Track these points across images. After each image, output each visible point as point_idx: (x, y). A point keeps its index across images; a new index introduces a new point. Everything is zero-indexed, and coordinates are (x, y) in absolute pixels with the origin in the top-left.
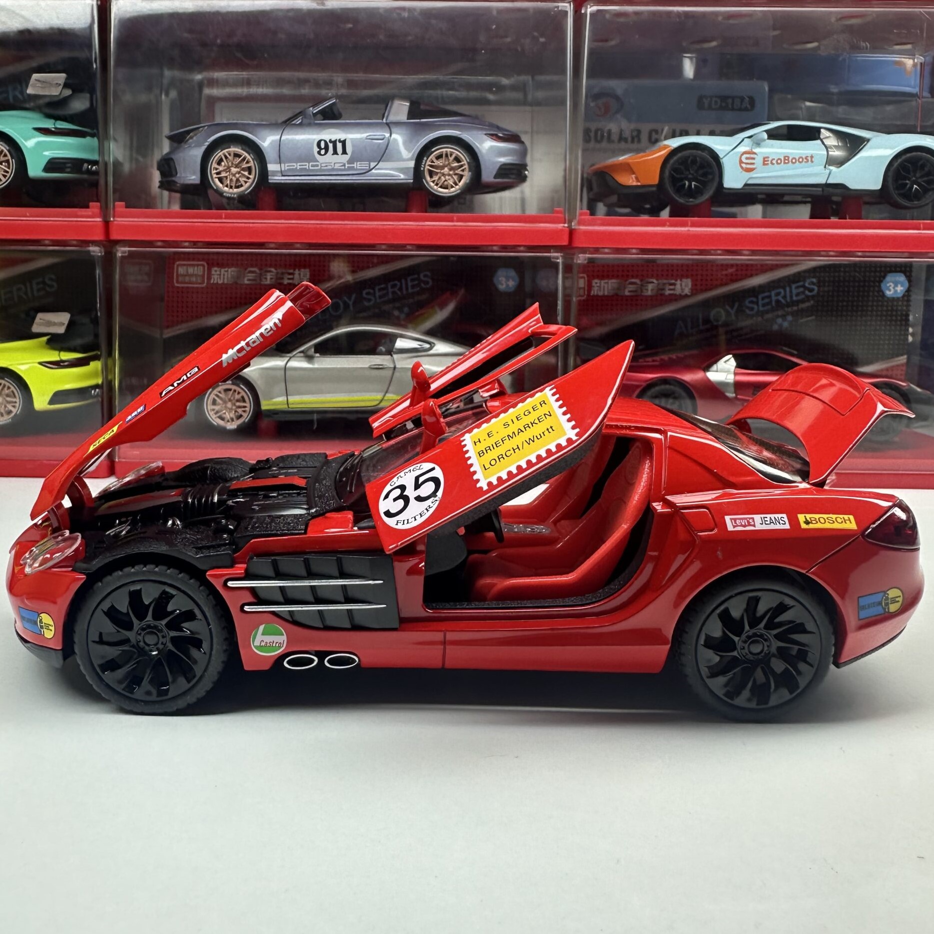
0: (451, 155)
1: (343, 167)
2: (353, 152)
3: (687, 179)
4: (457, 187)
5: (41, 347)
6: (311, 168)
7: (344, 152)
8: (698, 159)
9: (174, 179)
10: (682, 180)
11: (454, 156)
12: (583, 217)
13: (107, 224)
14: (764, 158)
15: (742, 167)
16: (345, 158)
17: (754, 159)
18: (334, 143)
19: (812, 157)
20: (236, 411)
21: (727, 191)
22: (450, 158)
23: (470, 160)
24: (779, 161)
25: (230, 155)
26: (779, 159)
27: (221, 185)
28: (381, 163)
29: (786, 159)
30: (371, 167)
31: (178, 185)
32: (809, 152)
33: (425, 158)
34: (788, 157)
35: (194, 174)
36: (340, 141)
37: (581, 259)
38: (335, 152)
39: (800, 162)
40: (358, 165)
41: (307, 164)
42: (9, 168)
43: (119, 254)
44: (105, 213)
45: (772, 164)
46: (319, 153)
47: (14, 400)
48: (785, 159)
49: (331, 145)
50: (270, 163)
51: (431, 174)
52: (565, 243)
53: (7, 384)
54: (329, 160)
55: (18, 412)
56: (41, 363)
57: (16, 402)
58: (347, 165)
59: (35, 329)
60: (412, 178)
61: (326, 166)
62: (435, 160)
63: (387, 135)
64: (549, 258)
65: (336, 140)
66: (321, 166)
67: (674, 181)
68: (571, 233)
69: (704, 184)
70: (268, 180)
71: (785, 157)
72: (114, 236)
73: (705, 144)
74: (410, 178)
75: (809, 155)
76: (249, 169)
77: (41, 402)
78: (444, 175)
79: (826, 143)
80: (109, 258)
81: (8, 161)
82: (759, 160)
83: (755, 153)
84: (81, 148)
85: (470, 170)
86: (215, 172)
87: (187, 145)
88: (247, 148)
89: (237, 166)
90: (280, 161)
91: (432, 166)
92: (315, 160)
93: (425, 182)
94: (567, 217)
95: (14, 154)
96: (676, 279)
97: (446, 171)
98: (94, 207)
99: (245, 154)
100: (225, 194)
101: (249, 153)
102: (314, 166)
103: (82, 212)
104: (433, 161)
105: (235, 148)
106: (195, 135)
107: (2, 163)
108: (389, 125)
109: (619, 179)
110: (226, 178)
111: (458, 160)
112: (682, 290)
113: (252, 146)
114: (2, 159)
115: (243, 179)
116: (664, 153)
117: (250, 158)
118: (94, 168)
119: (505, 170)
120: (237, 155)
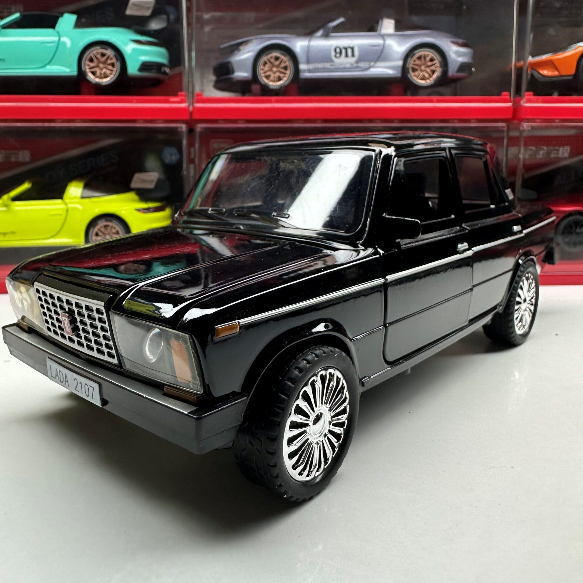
1: (352, 66)
2: (360, 54)
4: (431, 79)
6: (329, 67)
7: (353, 55)
9: (231, 76)
11: (429, 57)
18: (346, 49)
22: (426, 58)
23: (440, 59)
25: (272, 58)
27: (267, 81)
28: (377, 63)
30: (371, 66)
31: (235, 81)
35: (248, 72)
36: (350, 48)
38: (347, 55)
41: (326, 64)
42: (114, 68)
43: (198, 129)
46: (336, 56)
49: (344, 51)
50: (301, 64)
52: (510, 116)
54: (342, 61)
56: (138, 210)
58: (355, 64)
59: (133, 185)
60: (401, 73)
61: (340, 65)
62: (416, 60)
65: (348, 47)
66: (337, 65)
70: (300, 76)
72: (196, 117)
76: (286, 68)
78: (422, 71)
80: (192, 132)
81: (113, 63)
84: (160, 55)
85: (441, 66)
86: (262, 72)
87: (241, 52)
88: (283, 53)
89: (278, 66)
90: (308, 62)
91: (414, 64)
92: (332, 61)
93: (409, 76)
94: (512, 98)
95: (119, 58)
96: (560, 147)
97: (423, 68)
98: (182, 95)
99: (282, 57)
100: (272, 87)
101: (285, 56)
102: (332, 65)
103: (173, 99)
104: (414, 61)
105: (275, 54)
106: (246, 44)
107: (109, 64)
108: (383, 36)
109: (541, 72)
110: (270, 76)
111: (432, 60)
112: (563, 154)
113: (289, 52)
114: (109, 62)
115: (281, 75)
116: (579, 52)
117: (286, 60)
118: (167, 70)
119: (463, 67)
120: (277, 58)
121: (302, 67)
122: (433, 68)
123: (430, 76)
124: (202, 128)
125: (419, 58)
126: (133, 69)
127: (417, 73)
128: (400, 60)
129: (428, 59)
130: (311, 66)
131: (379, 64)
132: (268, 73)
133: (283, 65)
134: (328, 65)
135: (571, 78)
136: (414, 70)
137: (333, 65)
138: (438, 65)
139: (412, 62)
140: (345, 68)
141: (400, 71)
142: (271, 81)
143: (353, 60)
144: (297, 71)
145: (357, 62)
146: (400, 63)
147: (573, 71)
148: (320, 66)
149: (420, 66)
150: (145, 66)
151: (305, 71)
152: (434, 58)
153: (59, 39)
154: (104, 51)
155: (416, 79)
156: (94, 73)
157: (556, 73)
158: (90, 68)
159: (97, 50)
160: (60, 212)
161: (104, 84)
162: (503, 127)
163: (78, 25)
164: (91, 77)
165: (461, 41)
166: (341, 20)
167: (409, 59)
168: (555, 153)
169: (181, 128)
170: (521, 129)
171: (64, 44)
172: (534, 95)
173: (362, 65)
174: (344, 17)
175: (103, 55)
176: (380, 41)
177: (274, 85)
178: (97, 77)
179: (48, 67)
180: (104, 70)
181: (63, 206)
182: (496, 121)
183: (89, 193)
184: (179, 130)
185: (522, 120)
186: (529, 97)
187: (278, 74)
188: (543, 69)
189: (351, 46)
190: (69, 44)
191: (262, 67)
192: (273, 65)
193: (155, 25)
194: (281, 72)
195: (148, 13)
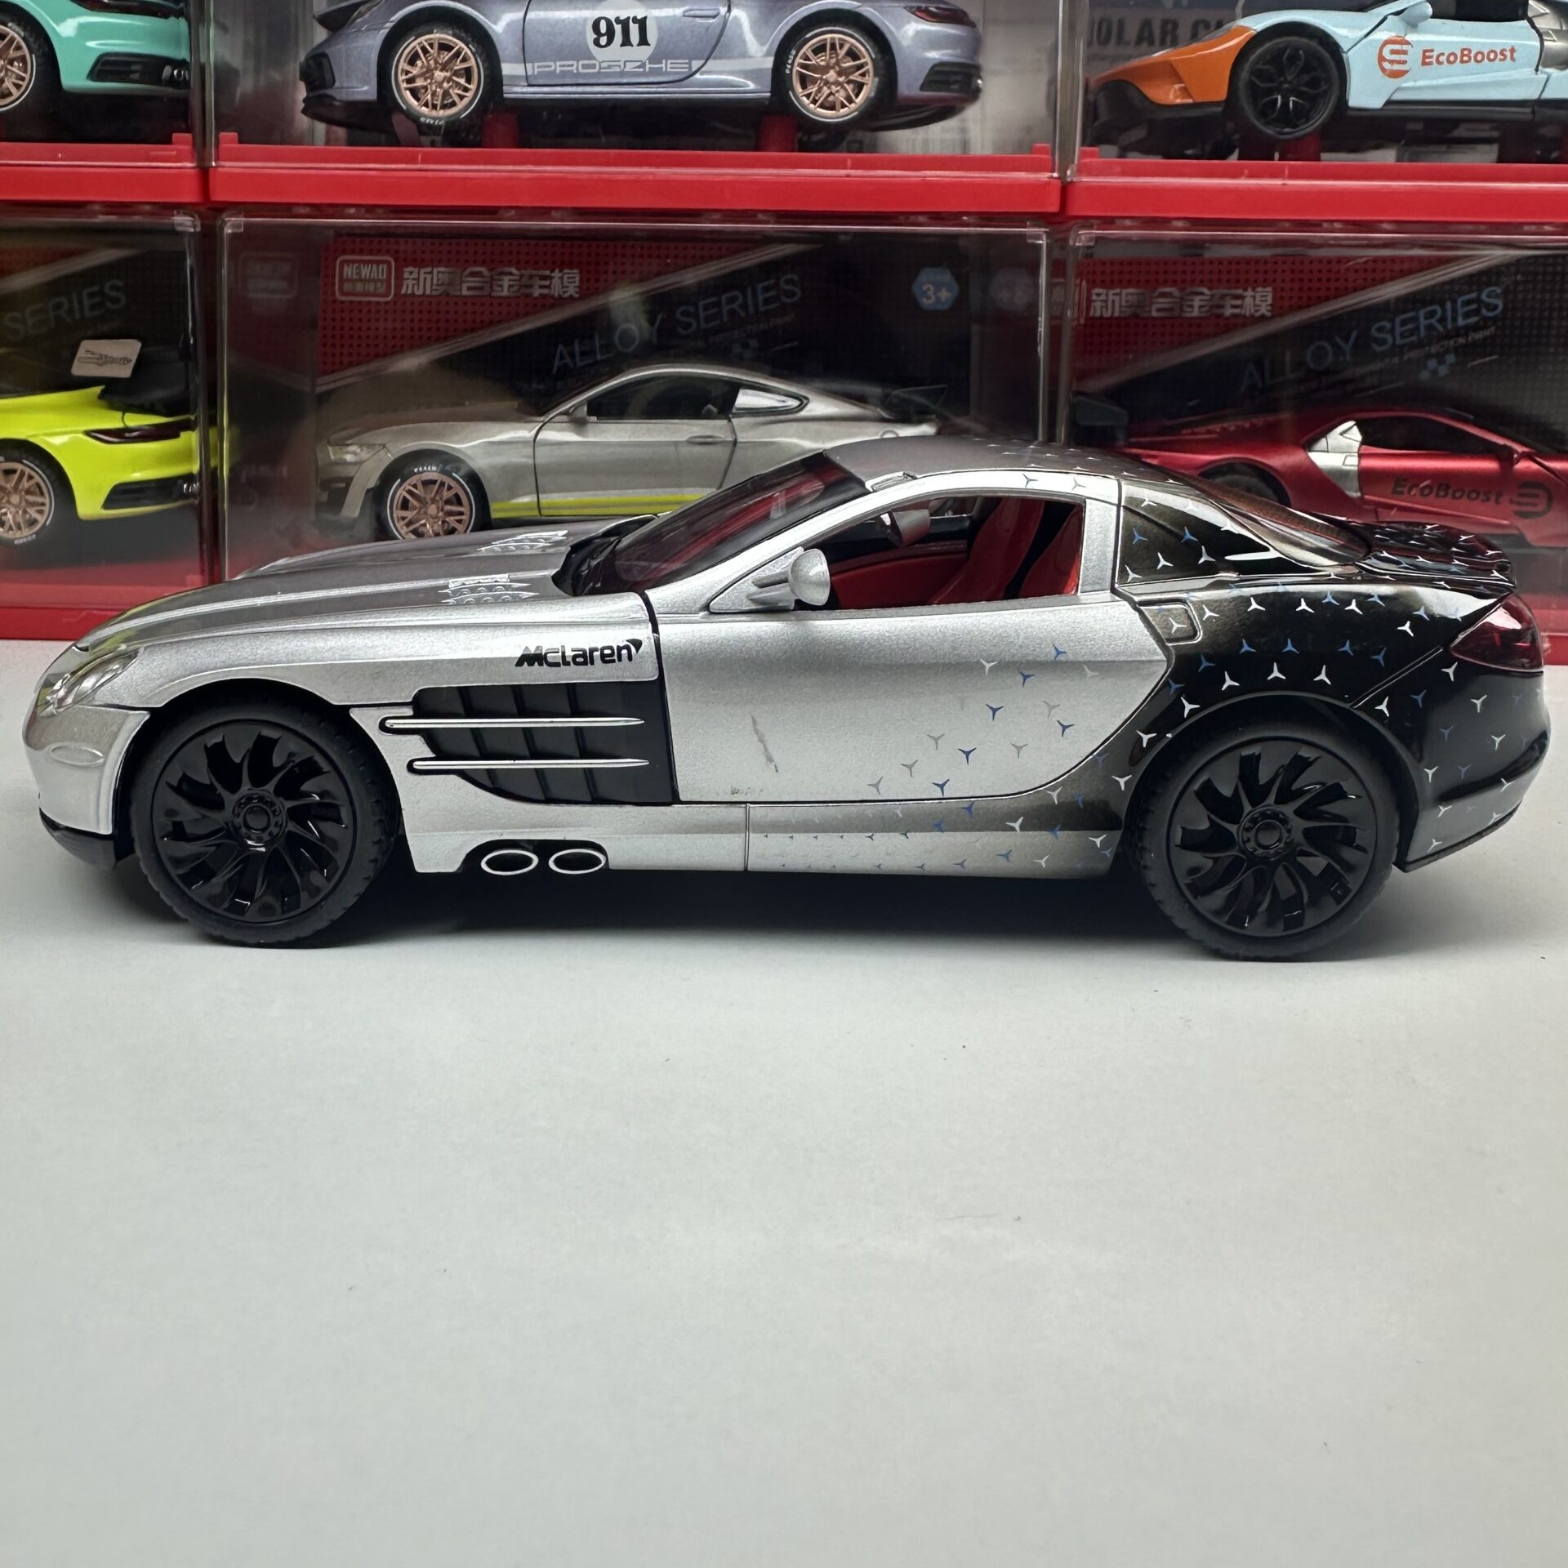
0: (841, 46)
1: (642, 70)
2: (660, 40)
3: (1278, 90)
4: (853, 106)
5: (89, 404)
6: (581, 70)
7: (643, 41)
8: (1301, 52)
9: (330, 92)
10: (1270, 92)
11: (846, 47)
12: (1087, 160)
13: (204, 173)
14: (1425, 51)
15: (1383, 70)
16: (644, 53)
17: (1405, 52)
18: (625, 24)
19: (1513, 50)
20: (444, 522)
21: (1351, 113)
22: (839, 51)
23: (875, 54)
24: (1452, 58)
25: (431, 45)
26: (1453, 54)
27: (414, 102)
28: (710, 62)
29: (1465, 55)
30: (694, 69)
31: (337, 103)
32: (1508, 42)
33: (794, 52)
34: (1470, 51)
35: (366, 82)
36: (635, 20)
37: (1082, 238)
38: (626, 42)
39: (1490, 60)
40: (669, 66)
41: (575, 63)
42: (25, 71)
43: (228, 231)
44: (200, 152)
45: (1439, 63)
46: (597, 43)
47: (40, 499)
48: (1463, 55)
49: (618, 28)
50: (506, 62)
51: (804, 81)
52: (1054, 208)
53: (28, 471)
54: (615, 53)
55: (48, 523)
56: (88, 433)
57: (43, 504)
58: (648, 66)
59: (79, 369)
60: (769, 89)
61: (609, 67)
62: (811, 55)
63: (723, 10)
64: (1023, 236)
65: (629, 18)
66: (600, 68)
67: (1255, 92)
68: (1066, 189)
69: (1312, 101)
70: (502, 92)
71: (1463, 50)
72: (220, 195)
73: (1317, 25)
74: (765, 89)
75: (1508, 48)
76: (467, 74)
77: (89, 504)
78: (827, 83)
79: (1537, 25)
80: (209, 236)
81: (23, 59)
82: (1414, 57)
83: (1408, 43)
84: (160, 36)
85: (877, 74)
86: (402, 79)
88: (462, 33)
89: (445, 68)
90: (525, 58)
91: (803, 66)
92: (589, 56)
93: (791, 94)
95: (36, 44)
96: (1245, 288)
97: (831, 75)
98: (179, 142)
99: (458, 43)
100: (424, 120)
101: (466, 43)
102: (584, 66)
103: (158, 151)
104: (806, 57)
105: (438, 36)
107: (11, 62)
109: (1150, 92)
110: (423, 90)
111: (853, 55)
112: (1256, 307)
113: (472, 28)
114: (13, 54)
115: (455, 91)
116: (1239, 42)
117: (467, 51)
119: (940, 75)
120: (445, 47)
121: (507, 69)
122: (855, 77)
123: (850, 101)
124: (236, 226)
125: (820, 50)
126: (74, 76)
127: (813, 89)
128: (767, 54)
129: (842, 53)
130: (533, 69)
131: (711, 64)
132: (419, 83)
133: (459, 66)
134: (576, 66)
135: (1218, 109)
136: (807, 82)
137: (593, 66)
138: (870, 67)
139: (801, 61)
140: (622, 74)
141: (768, 80)
144: (494, 79)
145: (654, 59)
147: (1222, 95)
148: (559, 66)
149: (825, 69)
150: (106, 67)
151: (515, 79)
152: (859, 50)
155: (812, 107)
157: (1185, 98)
162: (1037, 237)
169: (184, 225)
170: (1071, 243)
177: (433, 117)
182: (1022, 220)
184: (178, 230)
185: (1074, 222)
187: (445, 87)
188: (1156, 86)
189: (639, 17)
191: (404, 66)
192: (434, 65)
194: (455, 85)
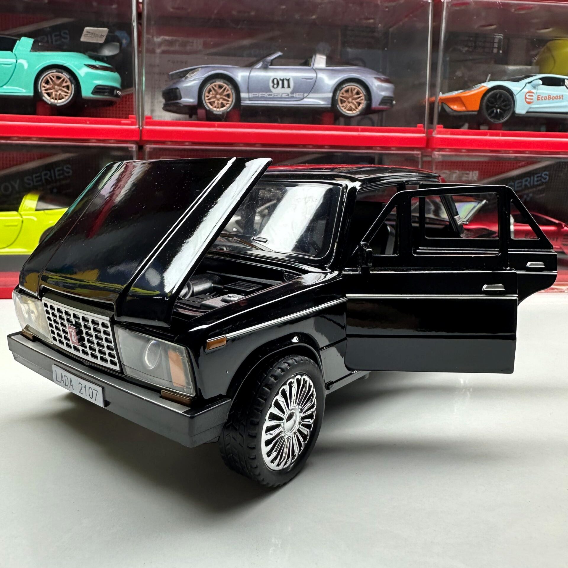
0: (354, 90)
1: (287, 96)
2: (295, 87)
3: (495, 107)
4: (357, 110)
7: (289, 86)
10: (492, 107)
13: (140, 130)
14: (538, 96)
15: (526, 100)
17: (532, 96)
18: (283, 81)
19: (562, 96)
23: (365, 93)
24: (546, 98)
25: (216, 87)
27: (211, 107)
29: (549, 97)
30: (304, 97)
31: (181, 105)
32: (561, 93)
34: (550, 96)
35: (194, 98)
36: (286, 79)
37: (436, 155)
38: (283, 87)
42: (68, 89)
43: (148, 149)
45: (542, 99)
46: (273, 87)
49: (280, 82)
50: (242, 92)
52: (424, 145)
54: (279, 91)
58: (290, 95)
60: (330, 104)
61: (277, 95)
64: (413, 154)
65: (284, 79)
66: (274, 95)
67: (488, 108)
68: (428, 139)
69: (504, 111)
70: (241, 103)
72: (145, 138)
73: (507, 86)
76: (228, 96)
78: (349, 102)
81: (68, 86)
82: (535, 97)
83: (533, 93)
84: (113, 79)
85: (365, 100)
86: (206, 98)
87: (187, 80)
88: (227, 82)
89: (221, 94)
90: (249, 91)
91: (342, 97)
92: (270, 91)
93: (338, 106)
94: (426, 130)
95: (73, 81)
96: (470, 171)
97: (350, 100)
98: (132, 118)
99: (225, 85)
100: (215, 112)
101: (228, 85)
102: (269, 95)
103: (123, 121)
104: (343, 94)
105: (219, 82)
106: (193, 73)
107: (64, 87)
108: (315, 70)
109: (452, 107)
110: (214, 102)
111: (358, 93)
112: (473, 177)
113: (231, 81)
114: (64, 84)
115: (224, 102)
116: (483, 91)
117: (229, 88)
118: (119, 93)
119: (385, 100)
120: (220, 87)
121: (243, 95)
122: (358, 100)
123: (356, 108)
124: (150, 148)
125: (347, 91)
126: (87, 92)
127: (344, 104)
128: (330, 92)
129: (355, 92)
130: (251, 95)
131: (311, 95)
132: (212, 100)
133: (225, 93)
134: (266, 95)
135: (476, 113)
136: (342, 102)
137: (271, 95)
138: (363, 98)
139: (341, 95)
140: (281, 98)
141: (330, 101)
142: (215, 107)
143: (289, 91)
144: (238, 99)
145: (292, 92)
146: (330, 95)
147: (477, 108)
148: (260, 95)
149: (347, 98)
150: (98, 90)
151: (245, 99)
152: (360, 92)
153: (17, 62)
154: (59, 74)
155: (344, 110)
156: (49, 95)
157: (464, 109)
158: (46, 90)
159: (53, 73)
160: (16, 224)
161: (58, 105)
162: (418, 154)
163: (35, 48)
164: (46, 98)
165: (383, 77)
166: (279, 54)
167: (338, 92)
168: (466, 177)
169: (132, 147)
170: (433, 156)
171: (22, 65)
172: (445, 127)
173: (296, 95)
174: (281, 52)
175: (58, 78)
176: (313, 75)
177: (218, 111)
178: (53, 99)
179: (5, 87)
180: (60, 92)
181: (19, 218)
182: (412, 149)
183: (43, 205)
184: (130, 149)
185: (434, 149)
186: (439, 129)
187: (221, 101)
188: (454, 105)
189: (288, 78)
190: (26, 66)
191: (207, 94)
192: (217, 93)
193: (107, 52)
194: (224, 100)
195: (102, 41)
